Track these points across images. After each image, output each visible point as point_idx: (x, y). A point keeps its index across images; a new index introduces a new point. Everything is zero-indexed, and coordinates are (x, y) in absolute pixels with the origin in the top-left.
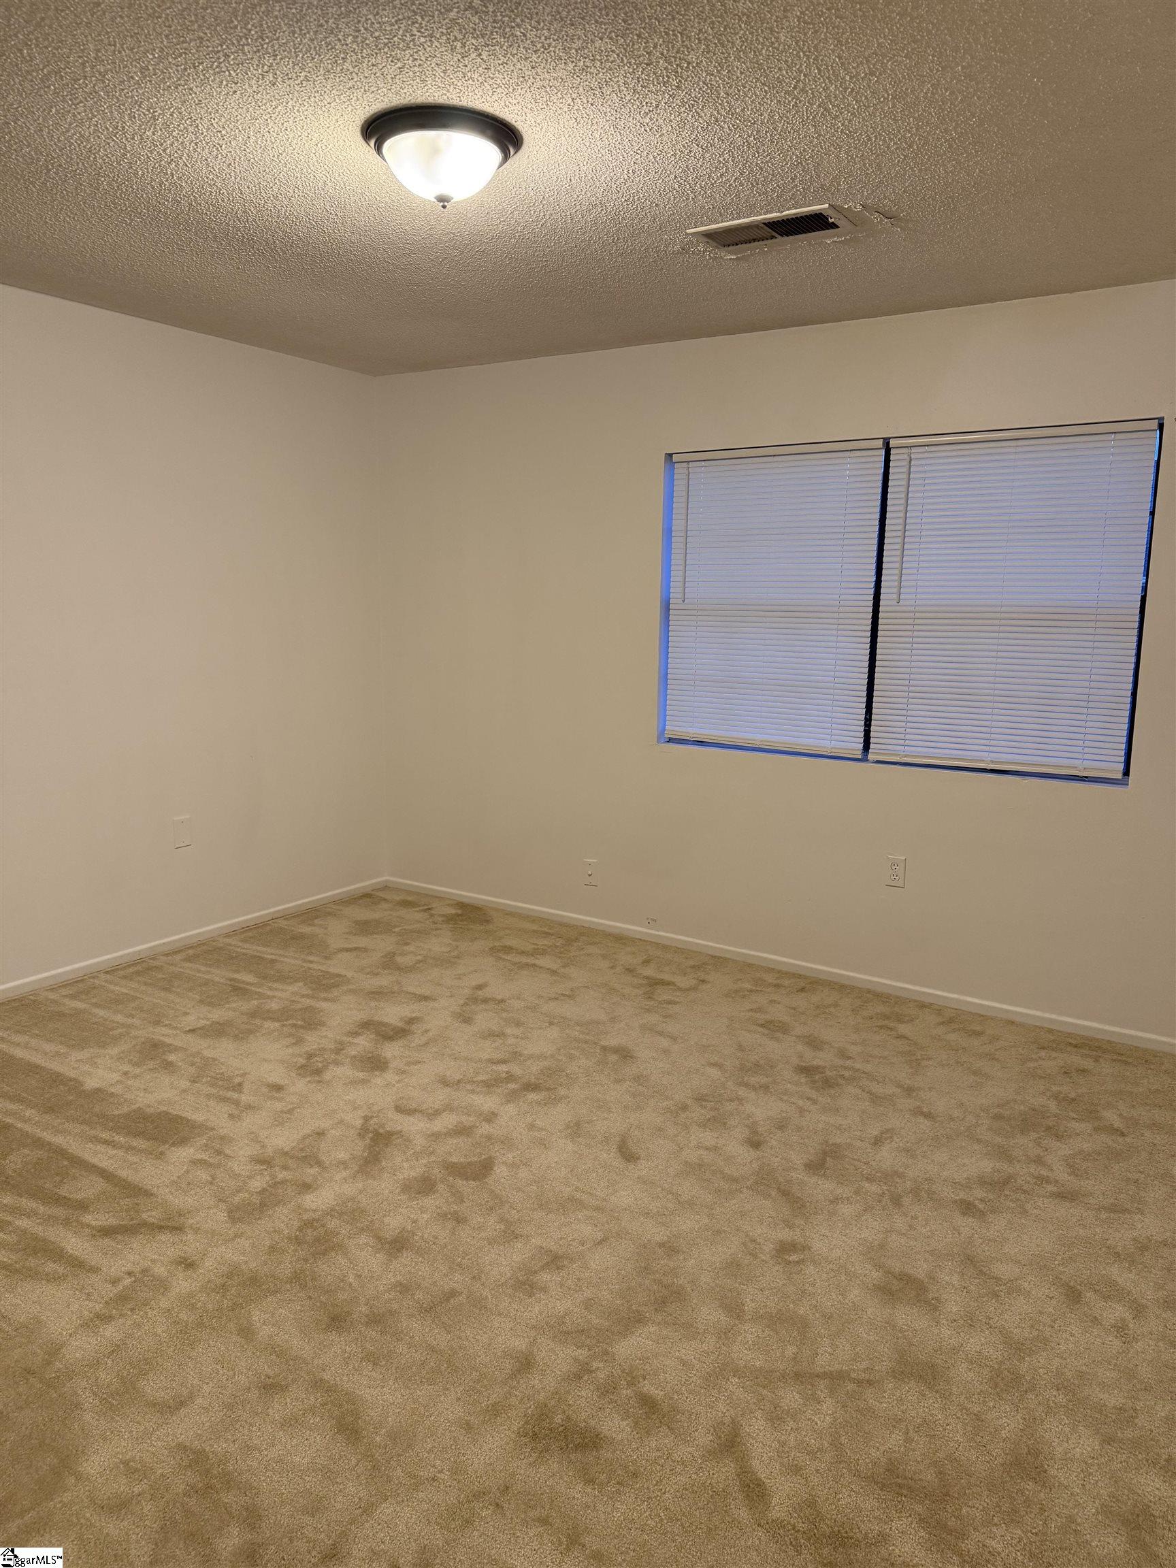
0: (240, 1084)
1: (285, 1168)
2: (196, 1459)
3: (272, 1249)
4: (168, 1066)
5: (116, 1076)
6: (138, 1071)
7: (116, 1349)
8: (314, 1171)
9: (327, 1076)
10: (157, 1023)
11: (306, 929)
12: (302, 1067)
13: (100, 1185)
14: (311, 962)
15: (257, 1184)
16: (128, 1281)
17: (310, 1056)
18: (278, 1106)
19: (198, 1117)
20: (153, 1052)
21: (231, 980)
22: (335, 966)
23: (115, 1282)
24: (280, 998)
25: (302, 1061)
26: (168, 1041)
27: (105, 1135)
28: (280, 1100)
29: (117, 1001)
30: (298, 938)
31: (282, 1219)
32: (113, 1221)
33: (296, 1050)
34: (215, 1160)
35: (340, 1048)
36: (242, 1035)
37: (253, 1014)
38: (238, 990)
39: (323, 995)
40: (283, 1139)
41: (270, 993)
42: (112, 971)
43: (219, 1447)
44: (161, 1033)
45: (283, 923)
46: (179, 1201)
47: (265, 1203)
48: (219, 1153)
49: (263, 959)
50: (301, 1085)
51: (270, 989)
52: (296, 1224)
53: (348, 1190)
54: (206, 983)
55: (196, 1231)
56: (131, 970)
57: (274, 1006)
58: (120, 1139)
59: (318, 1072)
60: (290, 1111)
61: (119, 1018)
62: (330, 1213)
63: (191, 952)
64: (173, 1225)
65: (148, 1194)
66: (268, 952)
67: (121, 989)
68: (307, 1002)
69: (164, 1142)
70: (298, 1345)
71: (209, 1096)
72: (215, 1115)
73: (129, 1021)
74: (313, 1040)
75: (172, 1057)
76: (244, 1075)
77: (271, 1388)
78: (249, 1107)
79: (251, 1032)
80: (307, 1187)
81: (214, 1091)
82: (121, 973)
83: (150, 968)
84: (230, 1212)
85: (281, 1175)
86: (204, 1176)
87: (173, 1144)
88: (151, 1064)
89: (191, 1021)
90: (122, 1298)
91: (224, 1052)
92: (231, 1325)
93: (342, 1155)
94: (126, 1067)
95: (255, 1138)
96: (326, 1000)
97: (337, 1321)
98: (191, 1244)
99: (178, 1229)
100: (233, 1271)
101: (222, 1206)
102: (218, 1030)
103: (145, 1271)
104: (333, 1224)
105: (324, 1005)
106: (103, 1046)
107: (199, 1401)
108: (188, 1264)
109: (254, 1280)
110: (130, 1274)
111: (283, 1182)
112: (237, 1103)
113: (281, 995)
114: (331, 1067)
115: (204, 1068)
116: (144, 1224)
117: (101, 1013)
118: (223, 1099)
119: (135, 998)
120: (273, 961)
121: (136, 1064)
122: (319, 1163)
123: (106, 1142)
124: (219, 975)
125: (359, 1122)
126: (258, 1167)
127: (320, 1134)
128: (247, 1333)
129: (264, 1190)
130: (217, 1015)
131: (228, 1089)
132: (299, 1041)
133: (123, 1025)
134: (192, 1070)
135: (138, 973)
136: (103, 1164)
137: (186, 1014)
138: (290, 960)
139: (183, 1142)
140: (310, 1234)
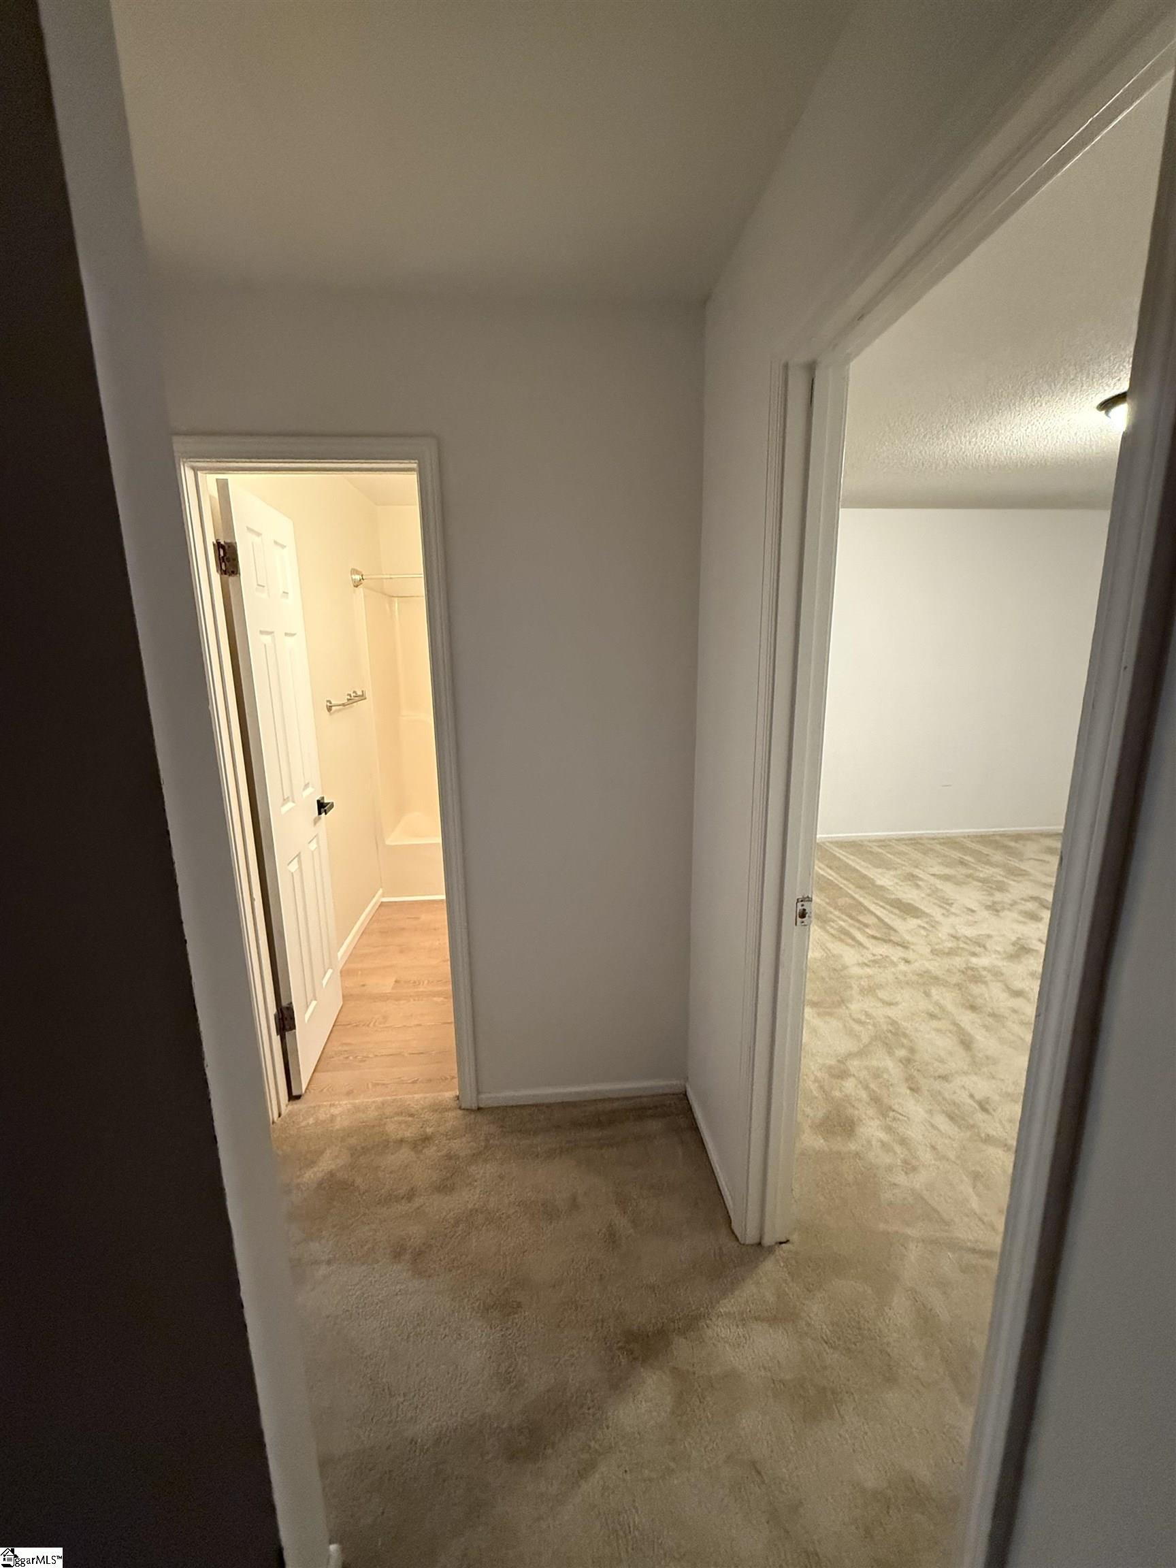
0: (952, 904)
1: (965, 943)
2: (894, 1023)
3: (948, 971)
4: (918, 886)
5: (891, 883)
6: (901, 883)
7: (869, 977)
8: (981, 950)
9: (1002, 914)
10: (916, 867)
11: (1012, 844)
12: (990, 906)
13: (876, 920)
14: (1010, 860)
15: (950, 945)
16: (880, 957)
17: (994, 903)
18: (970, 918)
19: (926, 910)
20: (911, 878)
21: (960, 857)
22: (1024, 866)
23: (874, 955)
24: (986, 873)
25: (989, 903)
26: (920, 876)
27: (881, 904)
28: (972, 916)
29: (900, 854)
30: (1005, 847)
31: (958, 962)
32: (878, 935)
33: (988, 898)
34: (930, 929)
35: (1014, 903)
36: (958, 883)
37: (968, 876)
38: (962, 863)
39: (1012, 877)
40: (970, 932)
41: (981, 869)
42: (899, 840)
43: (905, 1024)
44: (916, 872)
45: (998, 838)
46: (908, 937)
47: (951, 953)
48: (933, 927)
49: (983, 853)
50: (986, 914)
51: (981, 867)
52: (964, 966)
53: (1000, 963)
54: (945, 856)
55: (914, 951)
57: (981, 875)
58: (888, 907)
60: (976, 922)
61: (899, 861)
62: (984, 968)
63: (940, 840)
64: (904, 946)
65: (895, 931)
66: (985, 850)
67: (901, 848)
68: (1000, 878)
69: (908, 914)
70: (950, 1007)
71: (934, 904)
72: (936, 913)
73: (903, 863)
74: (998, 896)
75: (920, 883)
76: (956, 900)
77: (932, 1016)
78: (954, 914)
79: (964, 883)
80: (974, 954)
81: (938, 902)
82: (904, 842)
83: (917, 842)
84: (932, 951)
85: (962, 945)
86: (923, 932)
87: (912, 917)
88: (909, 883)
89: (934, 870)
90: (875, 962)
91: (949, 889)
92: (922, 991)
93: (998, 949)
94: (898, 881)
95: (954, 927)
96: (1014, 881)
97: (973, 1008)
98: (910, 955)
99: (907, 947)
100: (928, 971)
101: (929, 947)
102: (947, 878)
103: (887, 957)
104: (984, 973)
105: (1011, 882)
106: (888, 869)
107: (900, 1007)
108: (907, 961)
109: (936, 978)
110: (881, 955)
111: (962, 949)
112: (948, 910)
113: (986, 872)
115: (934, 892)
116: (890, 941)
117: (889, 855)
118: (941, 907)
119: (907, 854)
120: (988, 855)
121: (902, 881)
123: (881, 906)
124: (956, 855)
125: (1014, 939)
126: (952, 938)
127: (989, 936)
128: (927, 994)
129: (952, 948)
130: (947, 871)
132: (991, 895)
133: (900, 864)
134: (928, 891)
135: (912, 844)
136: (878, 914)
137: (932, 867)
138: (998, 857)
139: (917, 917)
140: (970, 972)
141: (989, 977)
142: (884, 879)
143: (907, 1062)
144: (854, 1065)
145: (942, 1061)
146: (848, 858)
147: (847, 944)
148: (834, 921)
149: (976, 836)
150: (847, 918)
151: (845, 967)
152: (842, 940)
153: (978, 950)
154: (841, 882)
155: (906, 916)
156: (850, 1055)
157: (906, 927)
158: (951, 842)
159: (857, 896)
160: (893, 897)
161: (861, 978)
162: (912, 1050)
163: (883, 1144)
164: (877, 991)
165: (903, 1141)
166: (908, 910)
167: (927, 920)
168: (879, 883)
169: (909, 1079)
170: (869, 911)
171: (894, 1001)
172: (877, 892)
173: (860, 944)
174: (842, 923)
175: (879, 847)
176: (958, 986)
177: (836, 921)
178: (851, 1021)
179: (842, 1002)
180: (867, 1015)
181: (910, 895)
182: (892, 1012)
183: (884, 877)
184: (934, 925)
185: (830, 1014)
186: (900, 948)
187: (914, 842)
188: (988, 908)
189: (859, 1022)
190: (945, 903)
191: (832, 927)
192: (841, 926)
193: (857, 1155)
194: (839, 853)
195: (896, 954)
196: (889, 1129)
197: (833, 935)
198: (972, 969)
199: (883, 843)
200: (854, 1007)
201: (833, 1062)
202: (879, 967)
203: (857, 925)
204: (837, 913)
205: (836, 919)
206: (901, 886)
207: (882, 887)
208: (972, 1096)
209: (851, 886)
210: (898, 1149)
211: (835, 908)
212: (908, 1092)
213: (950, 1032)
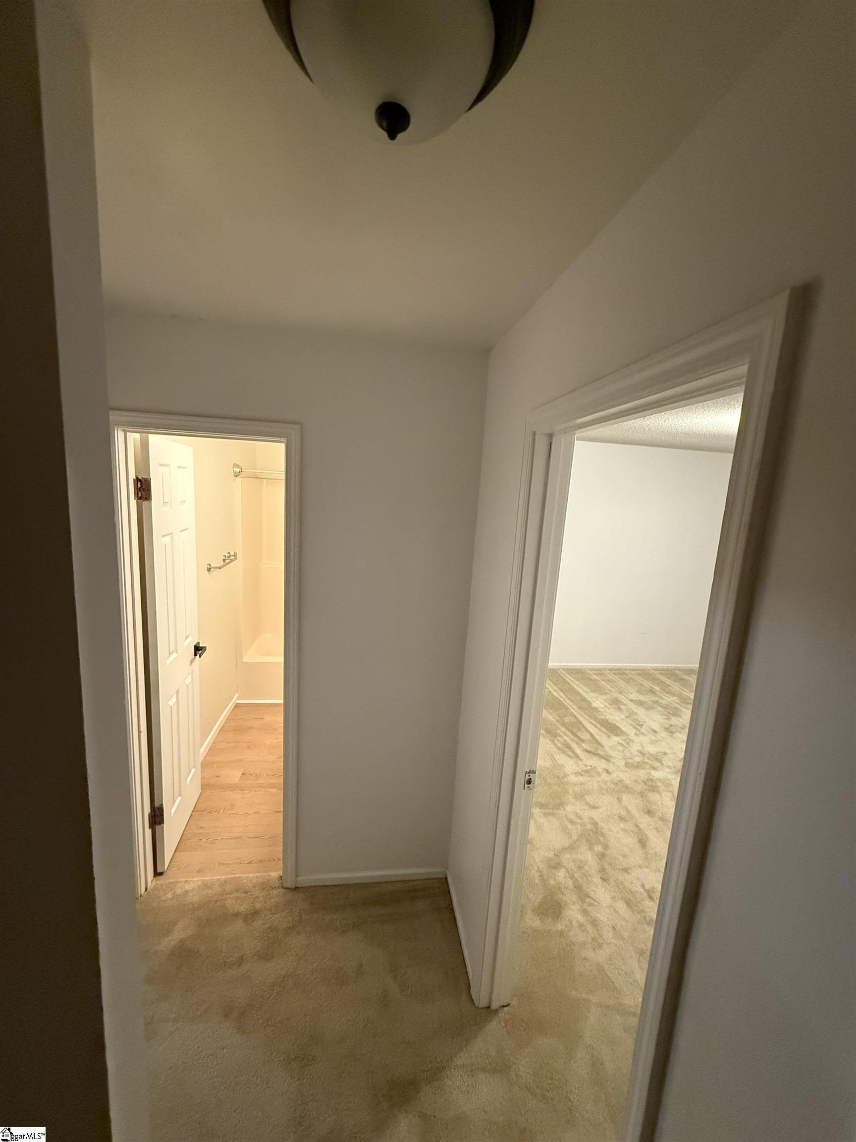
0: (642, 725)
1: (649, 758)
2: (595, 823)
3: (636, 781)
4: (620, 709)
5: (603, 706)
6: (609, 706)
7: (581, 784)
8: (659, 765)
9: (675, 735)
10: (620, 693)
12: (667, 728)
13: (588, 737)
14: (684, 691)
15: (638, 759)
16: (590, 768)
17: (671, 726)
18: (653, 738)
19: (624, 729)
20: (616, 702)
21: (651, 687)
23: (586, 766)
24: (667, 701)
25: (667, 726)
26: (622, 701)
27: (594, 722)
28: (654, 736)
29: (609, 681)
30: (682, 679)
31: (642, 774)
32: (589, 749)
33: (666, 721)
34: (626, 745)
36: (648, 708)
37: (655, 702)
38: (652, 691)
39: (684, 705)
40: (651, 749)
41: (663, 697)
43: (602, 824)
44: (621, 697)
46: (611, 752)
47: (638, 766)
48: (628, 744)
49: (666, 683)
50: (664, 734)
51: (664, 695)
52: (646, 778)
53: (670, 776)
54: (641, 685)
55: (613, 764)
56: (618, 672)
57: (664, 702)
58: (599, 726)
59: (672, 732)
60: (657, 741)
61: (609, 687)
62: (660, 780)
63: (639, 672)
64: (607, 758)
65: (602, 746)
66: (668, 682)
67: (611, 677)
69: (612, 733)
70: (634, 811)
71: (631, 725)
72: (631, 732)
73: (611, 689)
75: (622, 707)
76: (645, 722)
77: (622, 818)
78: (643, 734)
79: (652, 708)
80: (654, 768)
81: (633, 723)
82: (614, 672)
83: (624, 673)
84: (626, 764)
85: (647, 760)
86: (621, 749)
87: (614, 735)
88: (614, 706)
89: (632, 696)
90: (587, 771)
91: (641, 712)
92: (616, 796)
93: (671, 764)
94: (607, 704)
95: (642, 745)
96: (685, 707)
97: (649, 812)
98: (611, 767)
99: (609, 761)
100: (621, 781)
101: (624, 760)
102: (640, 703)
103: (595, 768)
104: (659, 784)
105: (684, 709)
106: (601, 694)
107: (600, 810)
108: (608, 772)
109: (626, 787)
110: (591, 766)
111: (647, 763)
112: (639, 730)
113: (667, 699)
114: (677, 733)
115: (631, 715)
116: (599, 754)
117: (604, 683)
118: (636, 728)
119: (615, 682)
120: (669, 685)
121: (609, 704)
122: (662, 764)
123: (594, 725)
124: (647, 684)
126: (640, 754)
127: (665, 754)
128: (619, 800)
129: (639, 762)
130: (642, 698)
131: (637, 724)
132: (668, 719)
133: (609, 690)
134: (627, 714)
135: (619, 674)
136: (592, 731)
137: (631, 693)
139: (617, 735)
140: (650, 783)
141: (663, 788)
142: (598, 702)
143: (602, 856)
144: (566, 858)
145: (625, 856)
146: (574, 683)
147: (568, 756)
148: (561, 736)
149: (663, 670)
150: (570, 734)
151: (566, 775)
152: (565, 753)
153: (657, 764)
154: (567, 703)
155: (610, 734)
156: (564, 850)
157: (610, 742)
158: (645, 673)
159: (578, 716)
160: (602, 717)
161: (576, 785)
162: (606, 847)
163: (581, 926)
164: (586, 796)
165: (594, 923)
166: (613, 729)
167: (624, 737)
168: (594, 705)
169: (602, 870)
170: (586, 729)
171: (597, 805)
172: (592, 712)
173: (577, 756)
174: (565, 738)
175: (596, 674)
176: (642, 794)
177: (562, 736)
178: (566, 821)
179: (562, 805)
180: (577, 815)
181: (615, 717)
182: (596, 814)
183: (597, 700)
184: (629, 742)
185: (553, 815)
186: (603, 761)
187: (620, 672)
188: (666, 729)
189: (572, 822)
190: (638, 725)
191: (558, 740)
192: (565, 740)
193: (561, 934)
194: (569, 678)
195: (600, 765)
196: (585, 912)
197: (559, 748)
198: (652, 780)
199: (600, 672)
200: (569, 808)
201: (551, 855)
202: (589, 776)
203: (576, 739)
204: (563, 729)
205: (562, 734)
206: (609, 708)
207: (596, 708)
208: (643, 886)
209: (574, 707)
210: (589, 928)
211: (562, 725)
212: (600, 881)
213: (632, 831)
